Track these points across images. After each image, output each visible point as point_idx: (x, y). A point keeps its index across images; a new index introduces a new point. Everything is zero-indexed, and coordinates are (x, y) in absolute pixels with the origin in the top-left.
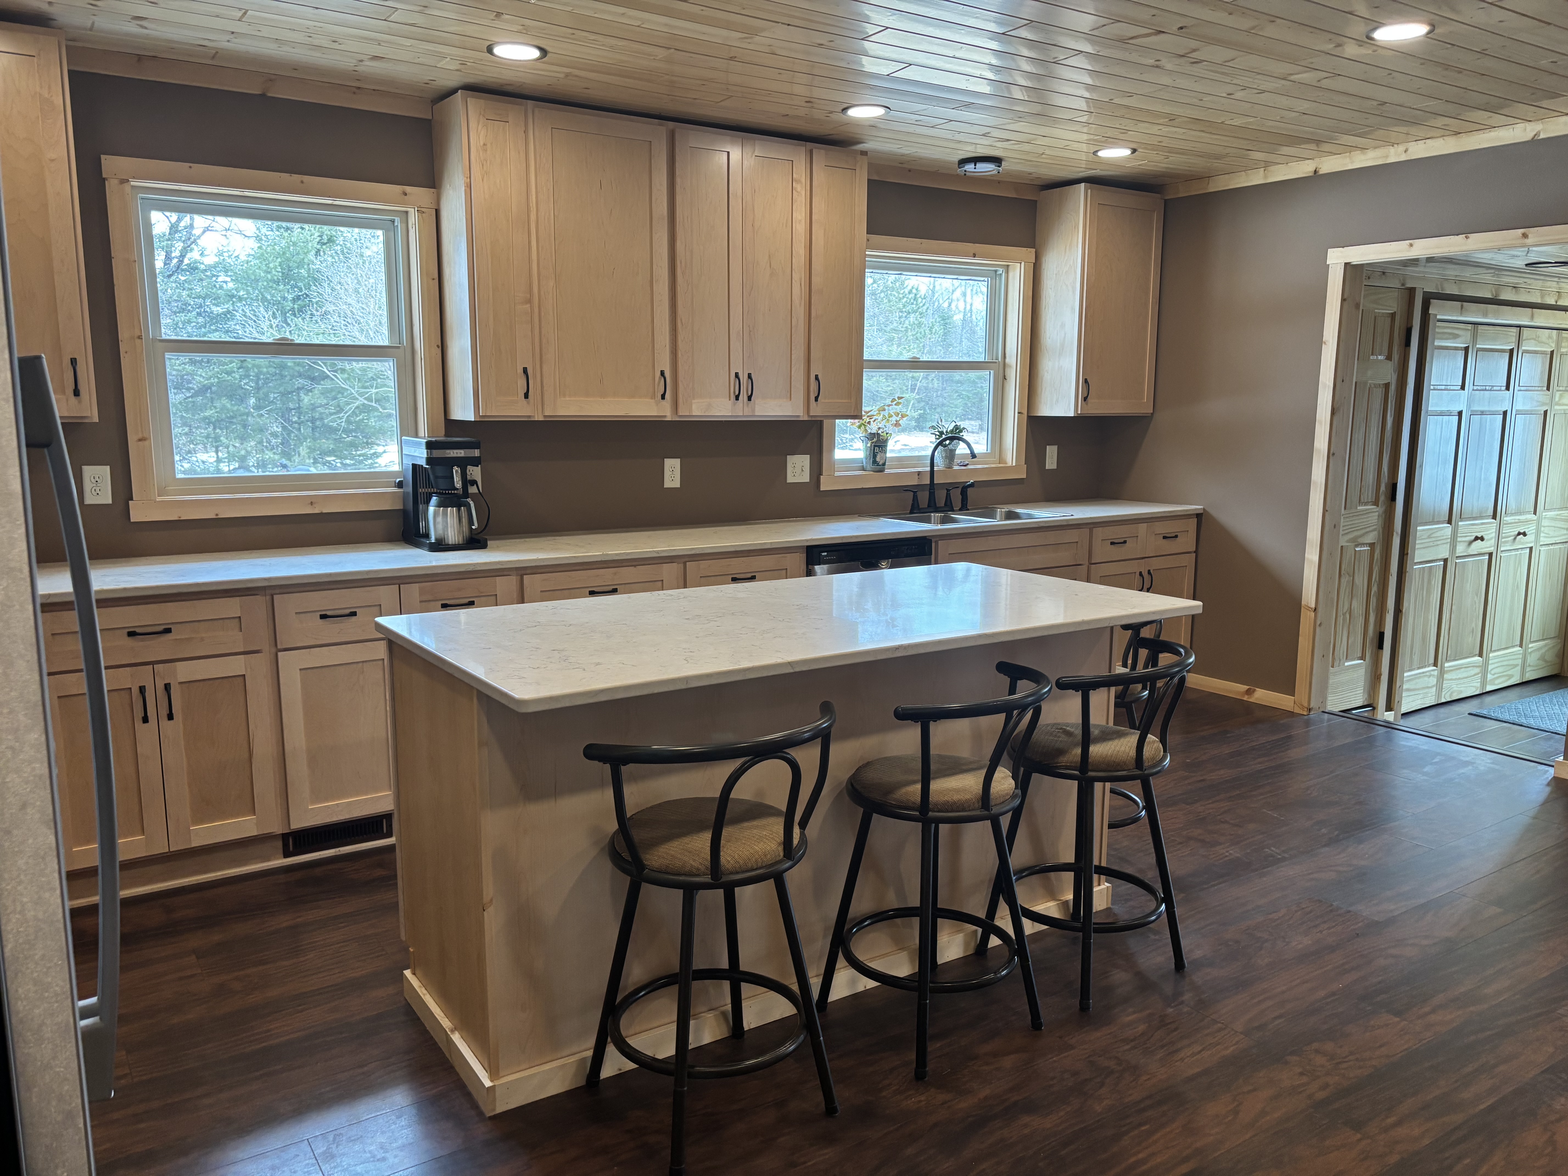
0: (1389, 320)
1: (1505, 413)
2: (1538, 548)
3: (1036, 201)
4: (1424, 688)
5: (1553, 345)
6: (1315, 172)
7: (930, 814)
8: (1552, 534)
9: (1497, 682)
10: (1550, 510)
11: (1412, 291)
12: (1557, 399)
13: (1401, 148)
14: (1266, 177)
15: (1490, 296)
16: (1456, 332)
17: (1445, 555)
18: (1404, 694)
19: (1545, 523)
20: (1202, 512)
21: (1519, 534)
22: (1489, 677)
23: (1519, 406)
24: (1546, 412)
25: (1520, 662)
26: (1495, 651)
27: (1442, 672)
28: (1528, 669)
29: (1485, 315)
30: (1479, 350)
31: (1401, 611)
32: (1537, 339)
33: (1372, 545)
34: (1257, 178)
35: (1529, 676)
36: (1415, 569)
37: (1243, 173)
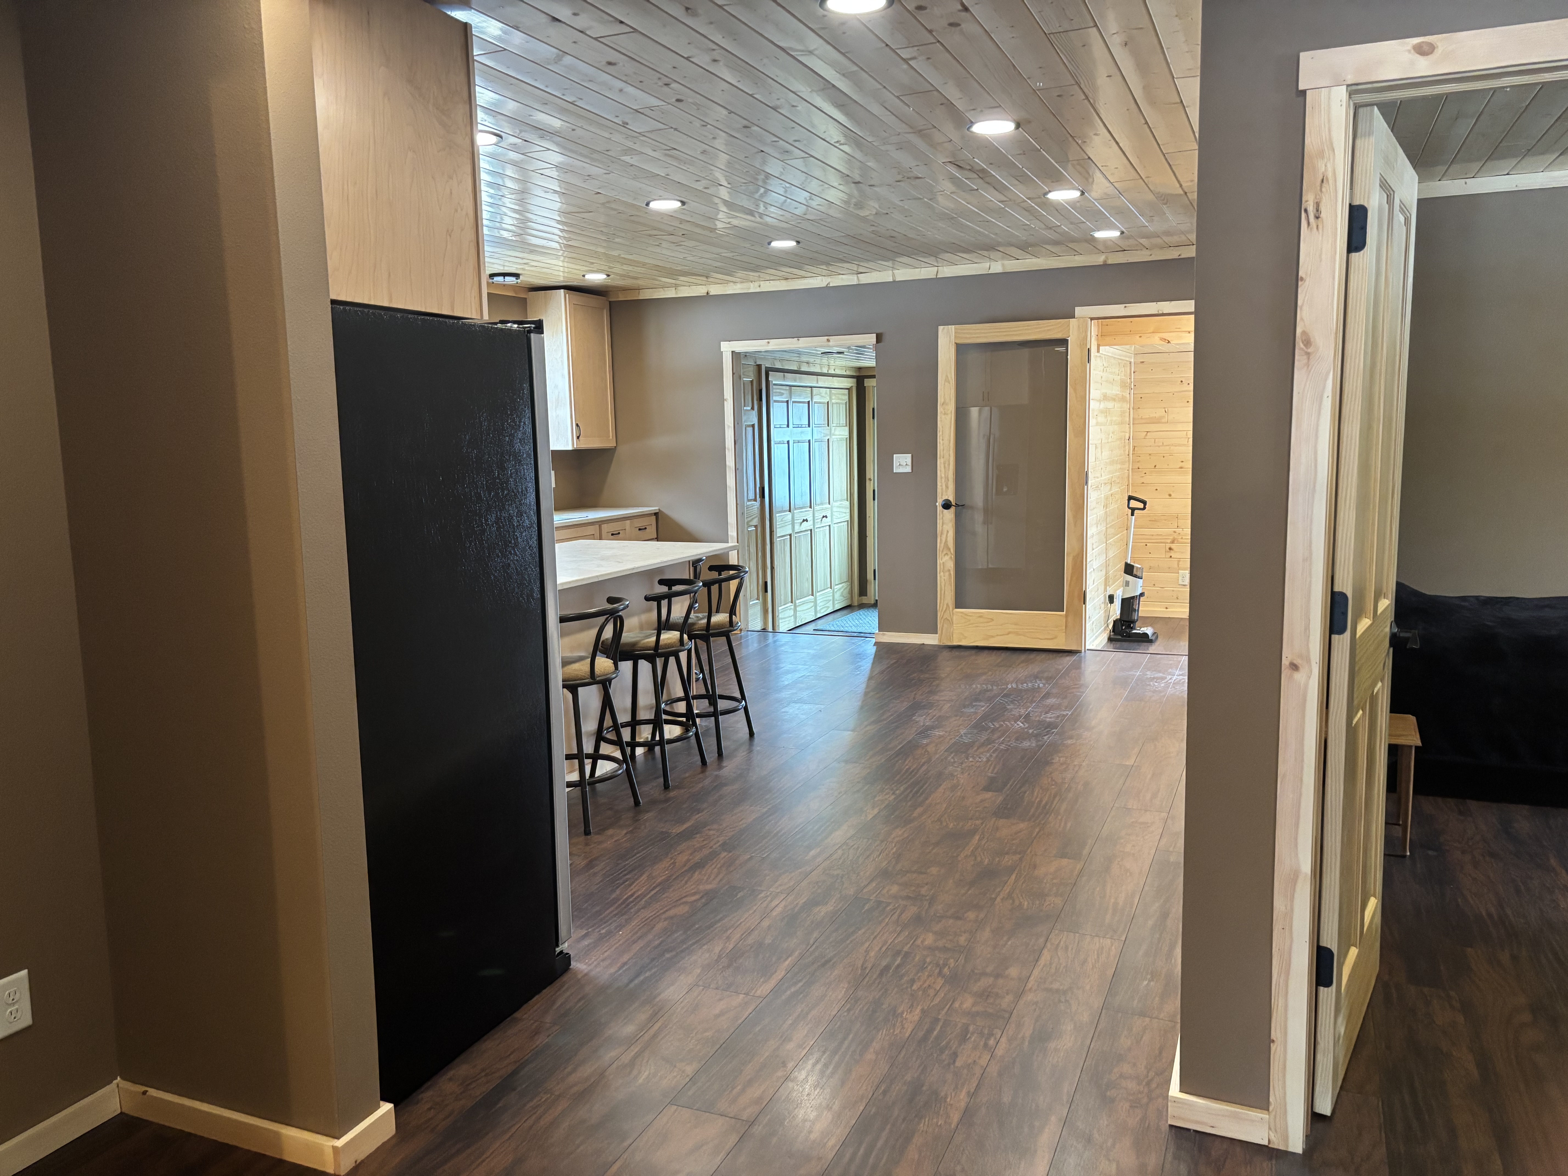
0: (750, 384)
1: (809, 441)
2: (834, 525)
3: (526, 298)
4: (788, 617)
5: (828, 398)
6: (707, 293)
7: (659, 651)
8: (839, 516)
9: (822, 611)
10: (836, 501)
11: (759, 366)
12: (833, 432)
13: (757, 284)
14: (676, 293)
15: (796, 369)
16: (782, 391)
17: (790, 532)
18: (780, 621)
19: (835, 509)
20: (658, 511)
21: (823, 517)
22: (818, 608)
23: (815, 437)
24: (828, 440)
25: (831, 598)
26: (819, 592)
27: (795, 607)
28: (836, 602)
29: (795, 381)
30: (794, 402)
31: (774, 568)
32: (820, 394)
33: (756, 526)
34: (671, 294)
35: (838, 607)
36: (777, 541)
37: (661, 289)
